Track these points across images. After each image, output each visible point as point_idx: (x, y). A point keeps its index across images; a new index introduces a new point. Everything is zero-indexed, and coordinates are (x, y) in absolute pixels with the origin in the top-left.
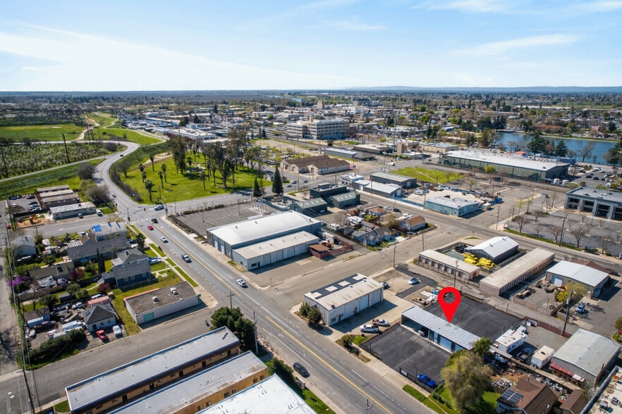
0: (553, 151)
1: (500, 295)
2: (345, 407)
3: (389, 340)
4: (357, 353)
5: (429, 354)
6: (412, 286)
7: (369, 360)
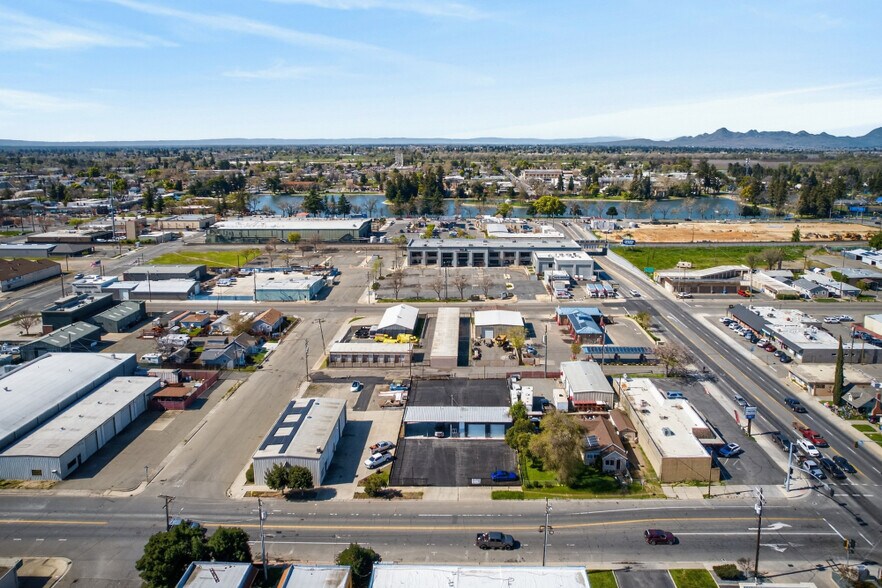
0: (334, 209)
1: (458, 365)
2: (466, 557)
3: (414, 461)
4: (399, 495)
5: (470, 451)
6: (359, 393)
7: (422, 494)
